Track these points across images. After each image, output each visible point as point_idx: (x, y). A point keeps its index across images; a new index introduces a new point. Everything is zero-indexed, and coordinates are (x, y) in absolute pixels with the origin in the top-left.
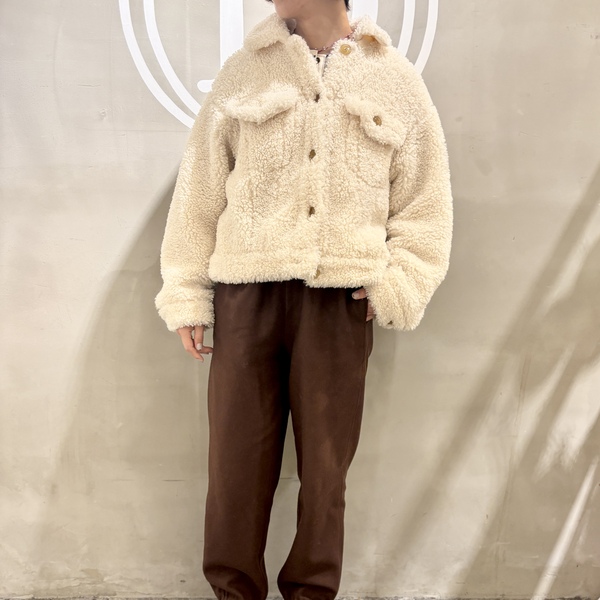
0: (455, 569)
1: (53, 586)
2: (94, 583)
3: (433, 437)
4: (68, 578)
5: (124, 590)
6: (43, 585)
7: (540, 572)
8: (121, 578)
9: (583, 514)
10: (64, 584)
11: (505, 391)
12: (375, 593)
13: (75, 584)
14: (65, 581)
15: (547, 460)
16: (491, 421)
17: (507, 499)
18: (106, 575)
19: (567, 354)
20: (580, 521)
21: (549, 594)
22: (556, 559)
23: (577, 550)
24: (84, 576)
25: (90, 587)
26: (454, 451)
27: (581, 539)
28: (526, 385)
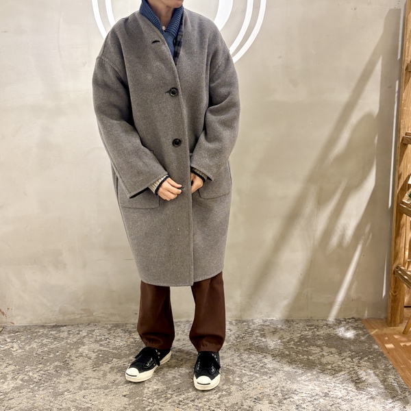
0: (284, 303)
1: (66, 318)
2: (88, 316)
3: (270, 232)
4: (74, 313)
5: (104, 319)
6: (61, 318)
7: (331, 304)
8: (102, 313)
10: (72, 317)
11: (309, 206)
12: (241, 317)
13: (78, 317)
14: (72, 315)
15: (335, 240)
16: (302, 222)
17: (312, 265)
18: (94, 312)
19: (343, 185)
22: (341, 297)
23: (353, 291)
24: (83, 312)
25: (86, 318)
26: (282, 239)
28: (321, 202)
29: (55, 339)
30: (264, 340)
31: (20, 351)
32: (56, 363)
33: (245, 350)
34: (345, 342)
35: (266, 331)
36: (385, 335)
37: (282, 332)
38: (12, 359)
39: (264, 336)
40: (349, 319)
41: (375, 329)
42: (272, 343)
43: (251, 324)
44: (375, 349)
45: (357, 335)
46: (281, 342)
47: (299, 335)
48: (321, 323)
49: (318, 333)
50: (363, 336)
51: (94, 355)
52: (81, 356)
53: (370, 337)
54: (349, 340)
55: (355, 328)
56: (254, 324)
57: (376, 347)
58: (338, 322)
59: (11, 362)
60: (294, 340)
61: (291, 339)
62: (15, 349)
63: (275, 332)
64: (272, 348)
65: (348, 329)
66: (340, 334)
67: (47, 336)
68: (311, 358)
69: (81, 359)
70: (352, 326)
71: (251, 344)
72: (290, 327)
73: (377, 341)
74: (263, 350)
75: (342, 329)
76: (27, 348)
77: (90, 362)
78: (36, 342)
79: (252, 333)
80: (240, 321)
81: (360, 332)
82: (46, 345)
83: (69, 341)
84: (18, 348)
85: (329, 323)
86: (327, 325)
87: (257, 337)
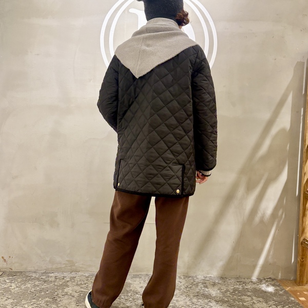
0: (220, 264)
1: (54, 267)
2: (71, 266)
4: (60, 263)
6: (50, 267)
7: (255, 266)
9: (272, 242)
11: (241, 191)
12: (187, 274)
13: (63, 266)
14: (59, 265)
15: (257, 219)
16: (235, 202)
18: (76, 263)
20: (271, 245)
21: (259, 276)
22: (261, 261)
23: (270, 257)
24: (67, 263)
25: (69, 268)
27: (271, 252)
28: (250, 188)
29: (45, 282)
30: (207, 290)
31: (17, 289)
32: (47, 299)
33: (194, 296)
34: (269, 295)
35: (208, 284)
36: (297, 291)
37: (219, 286)
38: (10, 294)
39: (206, 287)
40: (268, 279)
41: (288, 287)
42: (214, 292)
43: (195, 279)
44: (292, 300)
45: (276, 290)
46: (220, 292)
47: (232, 288)
48: (248, 281)
49: (246, 287)
50: (281, 291)
51: (76, 295)
52: (66, 295)
53: (286, 292)
54: (271, 293)
55: (273, 285)
56: (197, 279)
57: (293, 299)
58: (260, 281)
59: (10, 297)
60: (229, 291)
61: (227, 291)
62: (13, 288)
63: (214, 285)
64: (214, 296)
65: (268, 286)
66: (263, 289)
67: (38, 279)
68: (245, 304)
69: (66, 297)
70: (270, 284)
71: (198, 293)
72: (225, 282)
73: (292, 295)
74: (208, 297)
75: (264, 285)
76: (23, 287)
77: (74, 299)
78: (30, 283)
79: (197, 285)
80: (187, 276)
81: (278, 288)
82: (38, 286)
83: (56, 284)
84: (15, 287)
85: (253, 280)
86: (252, 282)
87: (201, 287)
